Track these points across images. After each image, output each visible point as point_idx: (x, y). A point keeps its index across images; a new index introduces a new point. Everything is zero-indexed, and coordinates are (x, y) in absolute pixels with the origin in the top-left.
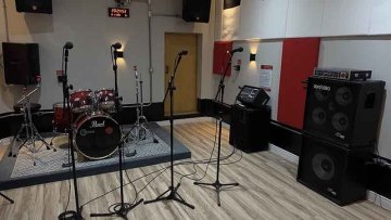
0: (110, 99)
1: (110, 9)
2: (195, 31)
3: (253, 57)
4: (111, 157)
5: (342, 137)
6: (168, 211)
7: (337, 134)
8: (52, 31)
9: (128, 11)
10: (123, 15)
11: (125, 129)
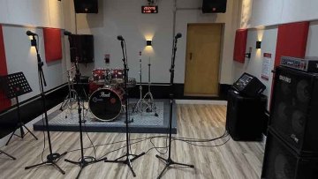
0: (119, 77)
1: (143, 7)
2: (217, 21)
3: (259, 45)
4: (114, 121)
5: (296, 140)
6: (115, 172)
7: (293, 136)
8: (102, 26)
9: (157, 8)
10: (152, 11)
11: (131, 102)
